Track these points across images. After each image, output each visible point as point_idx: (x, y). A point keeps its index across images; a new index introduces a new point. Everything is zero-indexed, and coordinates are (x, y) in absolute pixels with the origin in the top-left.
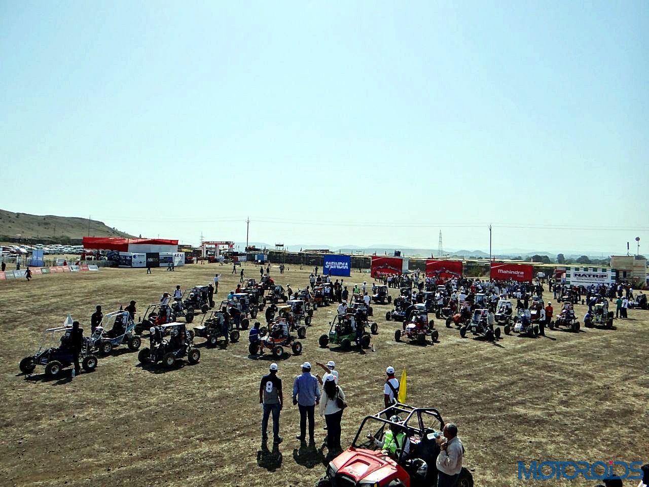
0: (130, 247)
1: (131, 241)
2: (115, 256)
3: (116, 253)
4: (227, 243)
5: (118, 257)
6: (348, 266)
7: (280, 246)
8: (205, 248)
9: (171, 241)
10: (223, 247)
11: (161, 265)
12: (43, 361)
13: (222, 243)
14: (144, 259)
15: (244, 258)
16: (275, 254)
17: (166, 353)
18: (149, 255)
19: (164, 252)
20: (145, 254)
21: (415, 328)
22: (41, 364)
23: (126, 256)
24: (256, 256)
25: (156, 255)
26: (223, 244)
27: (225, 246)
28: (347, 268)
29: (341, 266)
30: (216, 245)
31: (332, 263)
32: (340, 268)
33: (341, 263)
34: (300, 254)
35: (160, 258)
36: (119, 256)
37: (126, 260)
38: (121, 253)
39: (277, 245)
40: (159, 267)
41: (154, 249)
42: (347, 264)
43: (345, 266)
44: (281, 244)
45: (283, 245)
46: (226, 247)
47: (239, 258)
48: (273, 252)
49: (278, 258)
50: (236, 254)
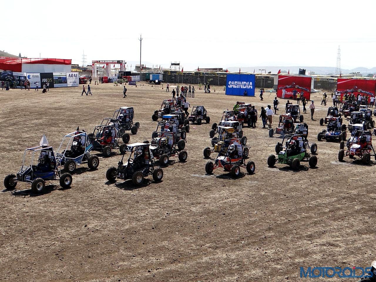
0: (24, 67)
1: (24, 61)
2: (9, 76)
3: (10, 74)
4: (118, 62)
5: (12, 78)
6: (252, 85)
7: (176, 64)
8: (95, 68)
9: (64, 60)
10: (114, 66)
11: (55, 85)
12: (27, 179)
13: (113, 62)
14: (39, 79)
15: (137, 78)
16: (169, 74)
17: (135, 172)
18: (43, 76)
19: (58, 72)
20: (39, 74)
21: (359, 148)
22: (25, 181)
23: (20, 77)
24: (151, 76)
25: (50, 75)
26: (115, 63)
27: (116, 65)
28: (252, 88)
29: (245, 85)
30: (107, 64)
31: (236, 82)
32: (244, 87)
33: (245, 82)
34: (196, 73)
35: (54, 78)
36: (13, 76)
37: (20, 80)
38: (15, 74)
39: (172, 64)
40: (54, 87)
41: (48, 69)
42: (251, 83)
43: (249, 85)
44: (177, 63)
45: (179, 64)
46: (118, 66)
47: (133, 78)
48: (168, 72)
49: (174, 78)
50: (129, 73)
